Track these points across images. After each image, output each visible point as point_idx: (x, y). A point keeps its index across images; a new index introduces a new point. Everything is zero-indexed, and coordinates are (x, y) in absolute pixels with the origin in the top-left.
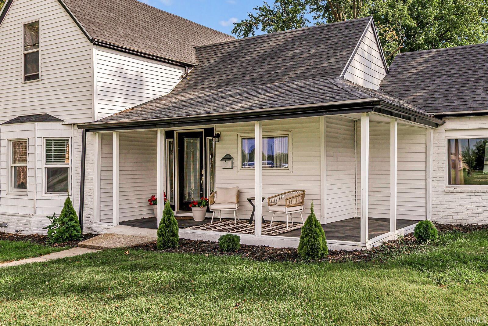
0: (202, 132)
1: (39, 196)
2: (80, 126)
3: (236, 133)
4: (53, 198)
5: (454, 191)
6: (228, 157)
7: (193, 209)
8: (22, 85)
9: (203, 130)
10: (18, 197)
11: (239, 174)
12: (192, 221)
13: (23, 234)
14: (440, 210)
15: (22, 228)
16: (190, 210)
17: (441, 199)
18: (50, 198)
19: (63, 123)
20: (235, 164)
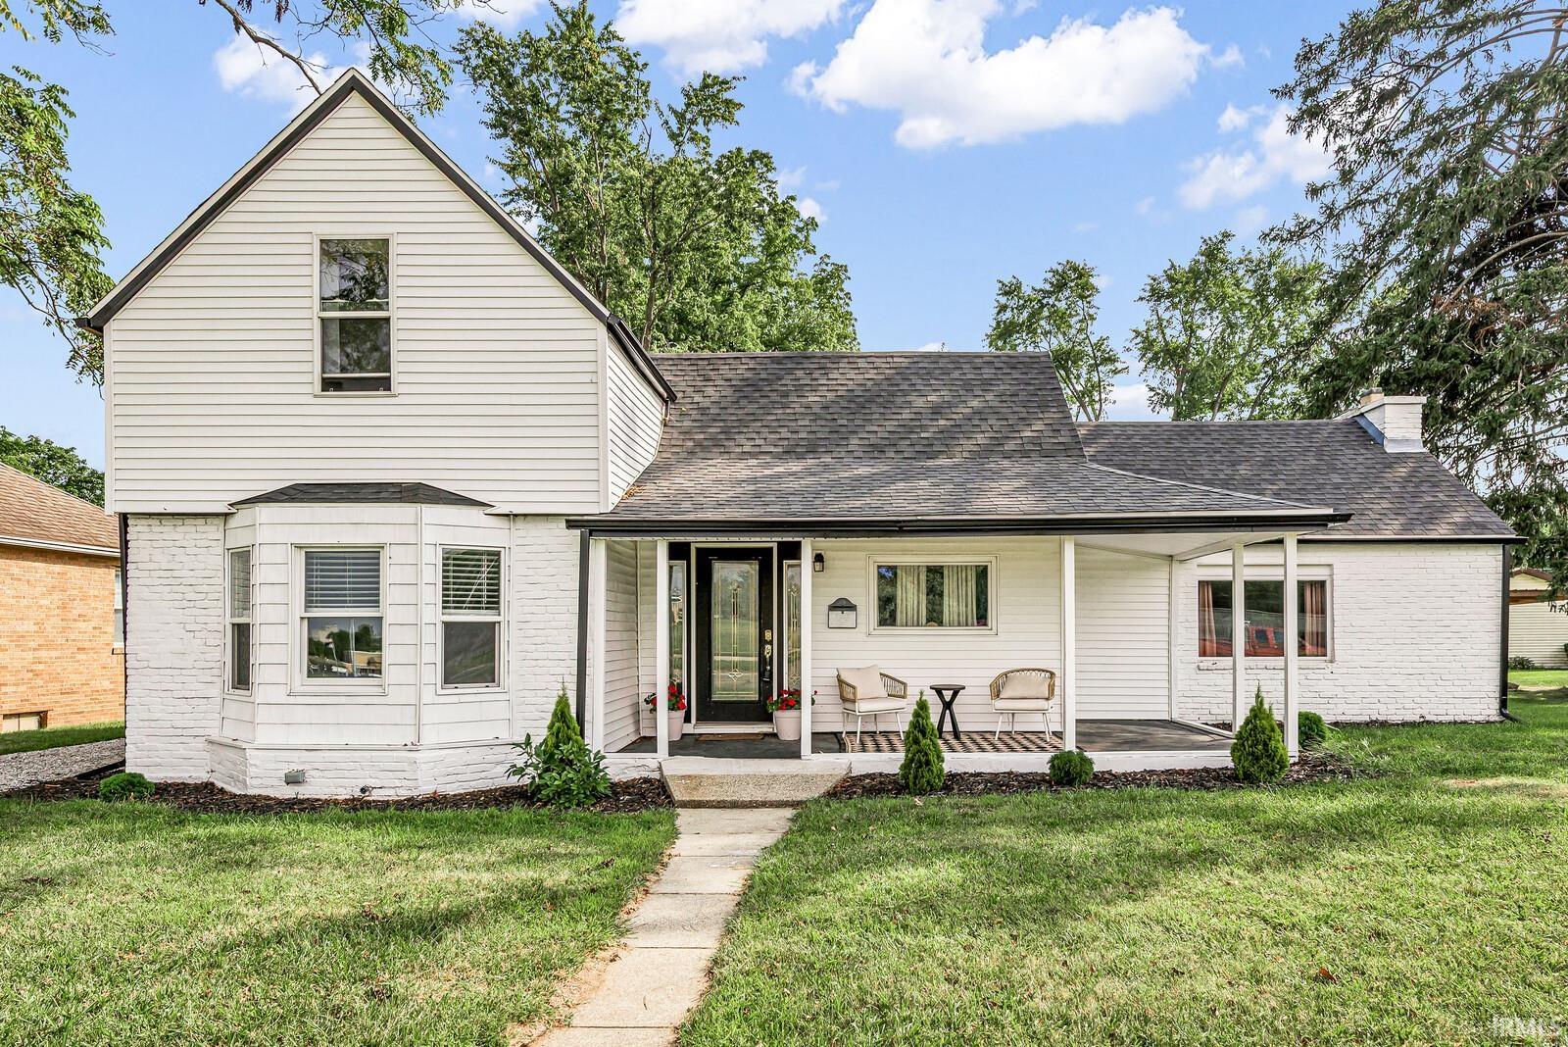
0: (772, 549)
1: (428, 696)
2: (572, 524)
3: (862, 554)
4: (463, 698)
5: (1214, 667)
6: (844, 603)
7: (777, 714)
8: (311, 400)
9: (775, 546)
10: (343, 700)
11: (870, 639)
12: (773, 740)
13: (376, 796)
14: (1189, 700)
15: (371, 782)
16: (768, 718)
17: (1192, 682)
18: (455, 699)
19: (489, 510)
20: (862, 619)
